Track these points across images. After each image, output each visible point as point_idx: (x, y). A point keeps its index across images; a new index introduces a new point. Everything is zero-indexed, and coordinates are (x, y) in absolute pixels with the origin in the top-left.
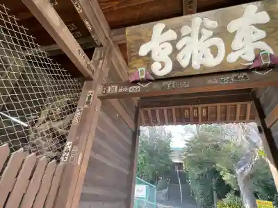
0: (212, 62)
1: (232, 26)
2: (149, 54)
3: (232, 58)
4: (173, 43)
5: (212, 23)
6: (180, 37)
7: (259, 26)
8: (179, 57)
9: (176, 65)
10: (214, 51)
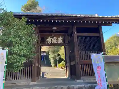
0: (56, 43)
1: (58, 39)
2: (48, 40)
3: (58, 42)
4: (51, 40)
5: (56, 38)
6: (52, 39)
7: (62, 39)
8: (52, 41)
9: (51, 42)
10: (56, 41)
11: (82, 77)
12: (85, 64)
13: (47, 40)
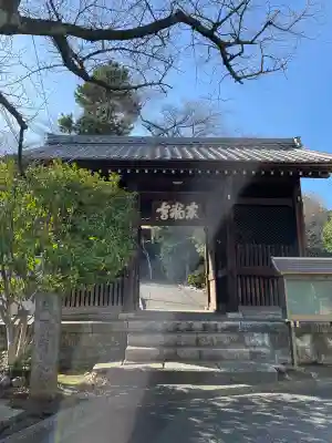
1: (187, 208)
2: (160, 212)
3: (187, 217)
4: (169, 210)
5: (182, 206)
6: (171, 208)
7: (196, 210)
8: (171, 215)
9: (169, 217)
10: (182, 214)
11: (240, 307)
12: (250, 276)
13: (158, 210)
